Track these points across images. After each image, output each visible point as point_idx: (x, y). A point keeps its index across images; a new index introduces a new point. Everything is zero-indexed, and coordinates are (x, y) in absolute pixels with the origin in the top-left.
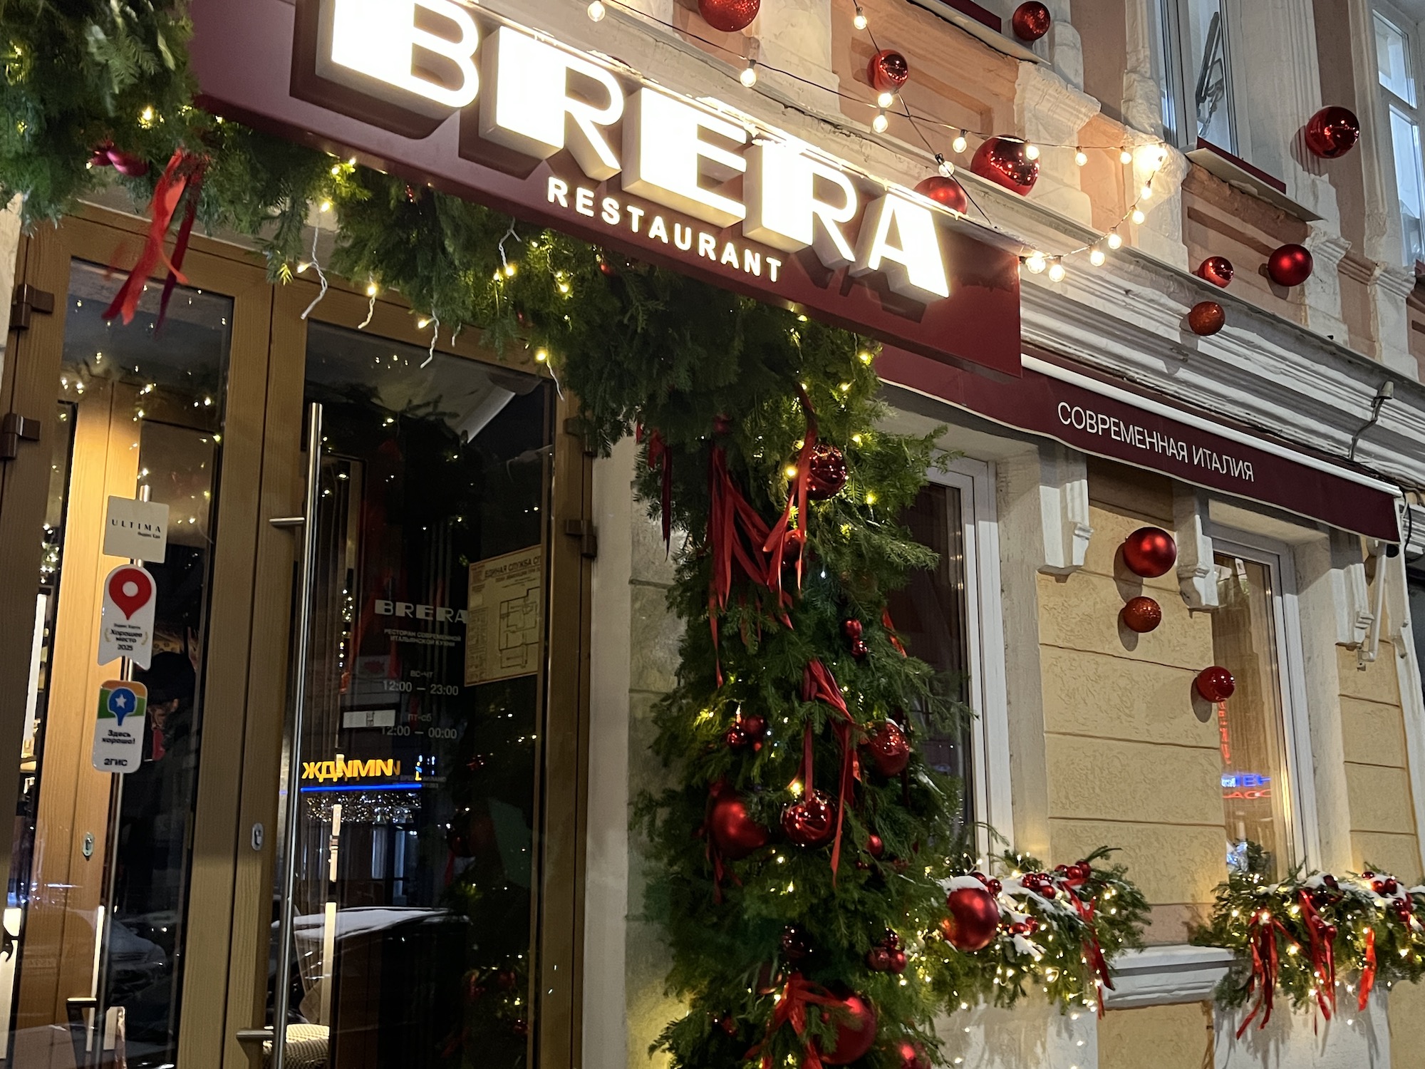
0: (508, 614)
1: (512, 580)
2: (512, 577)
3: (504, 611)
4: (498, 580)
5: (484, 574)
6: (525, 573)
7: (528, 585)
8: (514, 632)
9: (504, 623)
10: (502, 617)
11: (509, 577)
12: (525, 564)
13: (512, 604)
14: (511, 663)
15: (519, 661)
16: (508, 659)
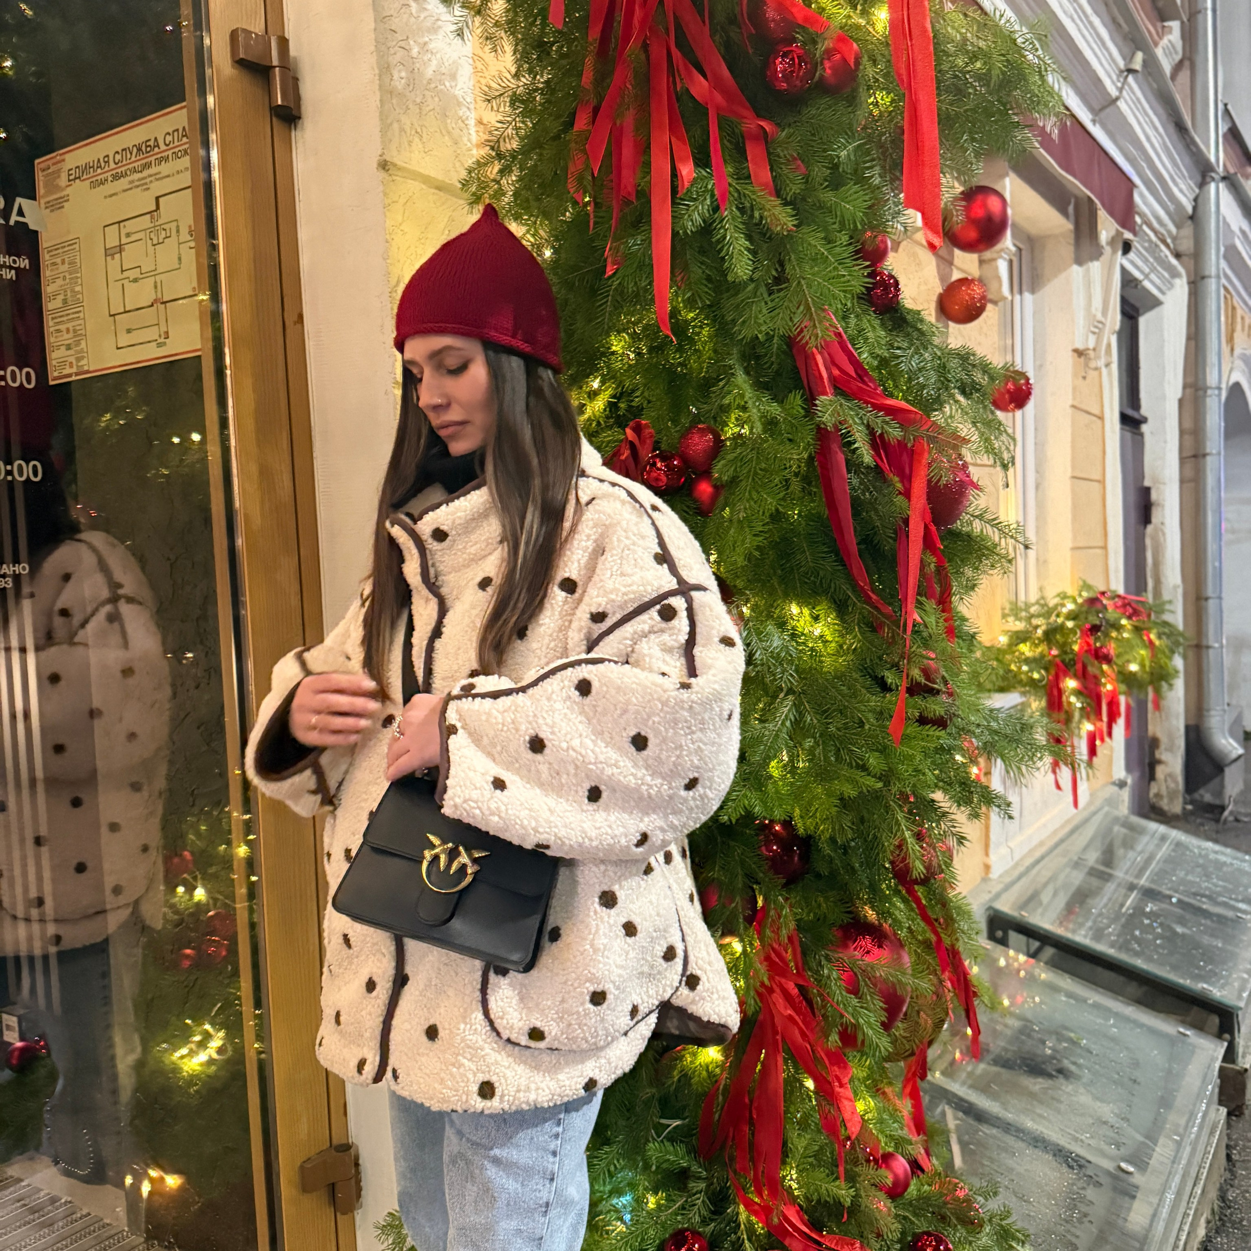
0: (120, 248)
1: (123, 183)
2: (123, 175)
3: (112, 242)
4: (95, 185)
5: (64, 176)
6: (148, 165)
7: (158, 188)
8: (135, 280)
9: (114, 264)
10: (109, 253)
11: (116, 177)
12: (144, 148)
13: (130, 226)
14: (135, 337)
15: (152, 334)
16: (129, 331)
